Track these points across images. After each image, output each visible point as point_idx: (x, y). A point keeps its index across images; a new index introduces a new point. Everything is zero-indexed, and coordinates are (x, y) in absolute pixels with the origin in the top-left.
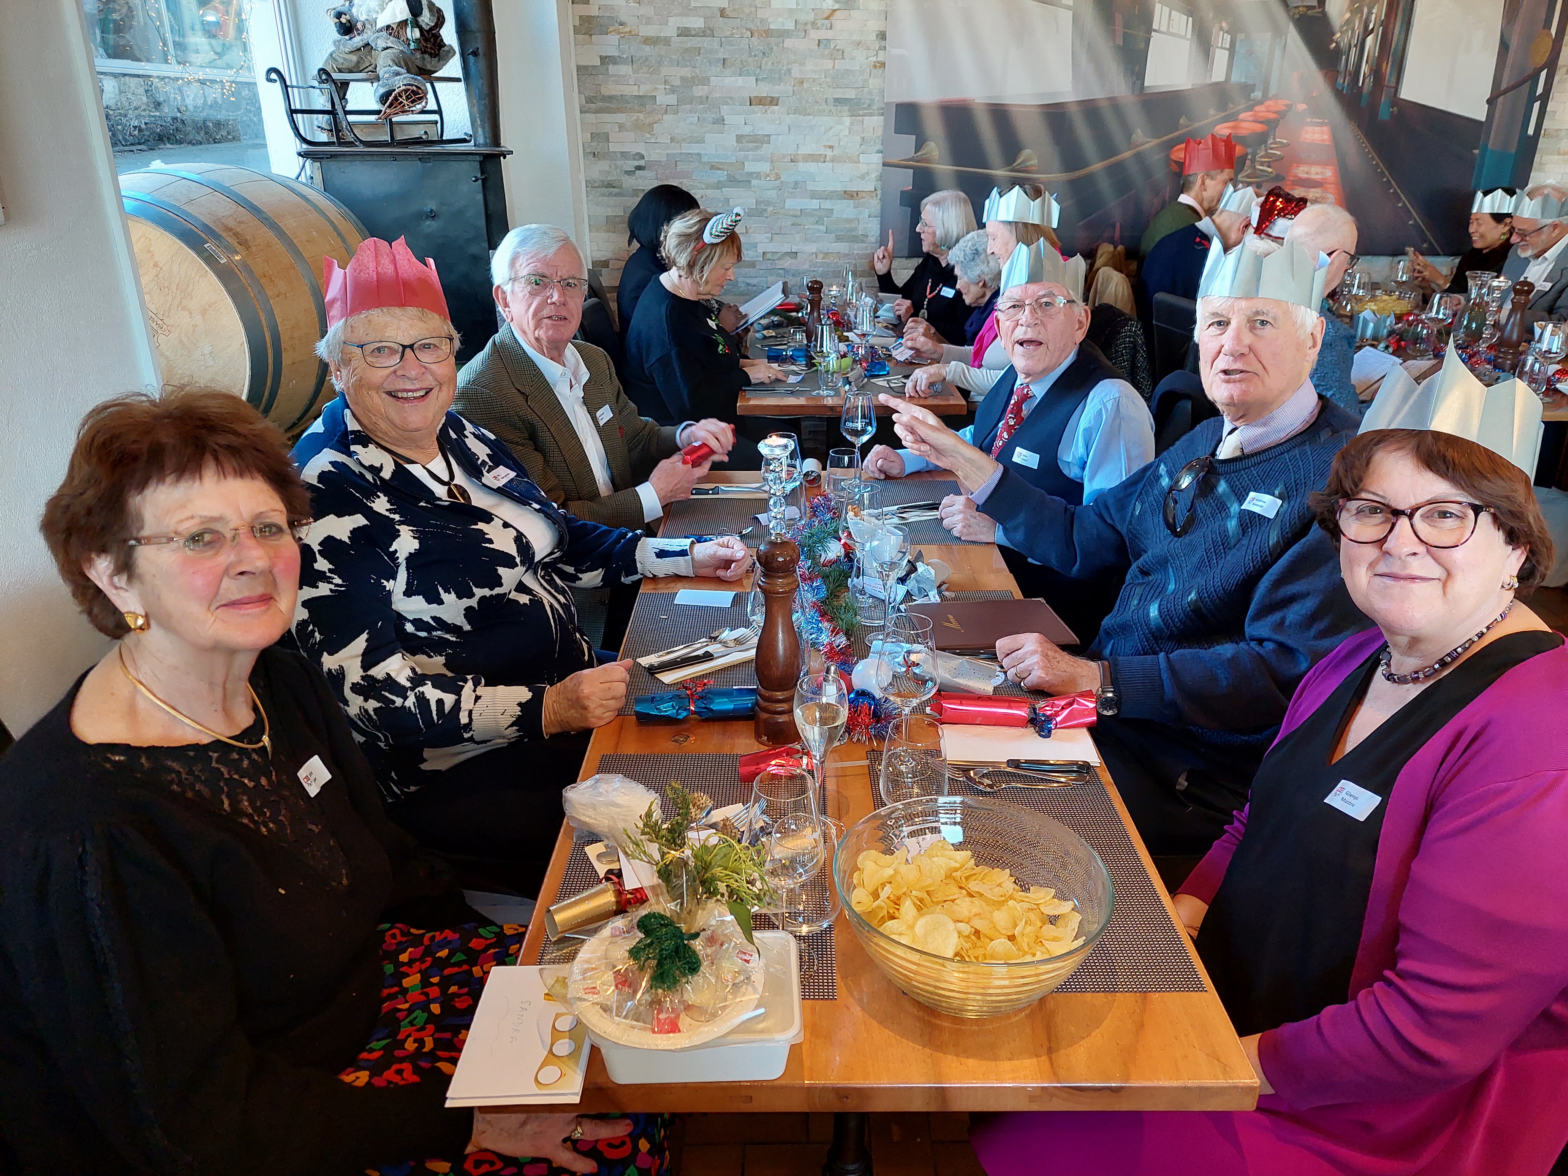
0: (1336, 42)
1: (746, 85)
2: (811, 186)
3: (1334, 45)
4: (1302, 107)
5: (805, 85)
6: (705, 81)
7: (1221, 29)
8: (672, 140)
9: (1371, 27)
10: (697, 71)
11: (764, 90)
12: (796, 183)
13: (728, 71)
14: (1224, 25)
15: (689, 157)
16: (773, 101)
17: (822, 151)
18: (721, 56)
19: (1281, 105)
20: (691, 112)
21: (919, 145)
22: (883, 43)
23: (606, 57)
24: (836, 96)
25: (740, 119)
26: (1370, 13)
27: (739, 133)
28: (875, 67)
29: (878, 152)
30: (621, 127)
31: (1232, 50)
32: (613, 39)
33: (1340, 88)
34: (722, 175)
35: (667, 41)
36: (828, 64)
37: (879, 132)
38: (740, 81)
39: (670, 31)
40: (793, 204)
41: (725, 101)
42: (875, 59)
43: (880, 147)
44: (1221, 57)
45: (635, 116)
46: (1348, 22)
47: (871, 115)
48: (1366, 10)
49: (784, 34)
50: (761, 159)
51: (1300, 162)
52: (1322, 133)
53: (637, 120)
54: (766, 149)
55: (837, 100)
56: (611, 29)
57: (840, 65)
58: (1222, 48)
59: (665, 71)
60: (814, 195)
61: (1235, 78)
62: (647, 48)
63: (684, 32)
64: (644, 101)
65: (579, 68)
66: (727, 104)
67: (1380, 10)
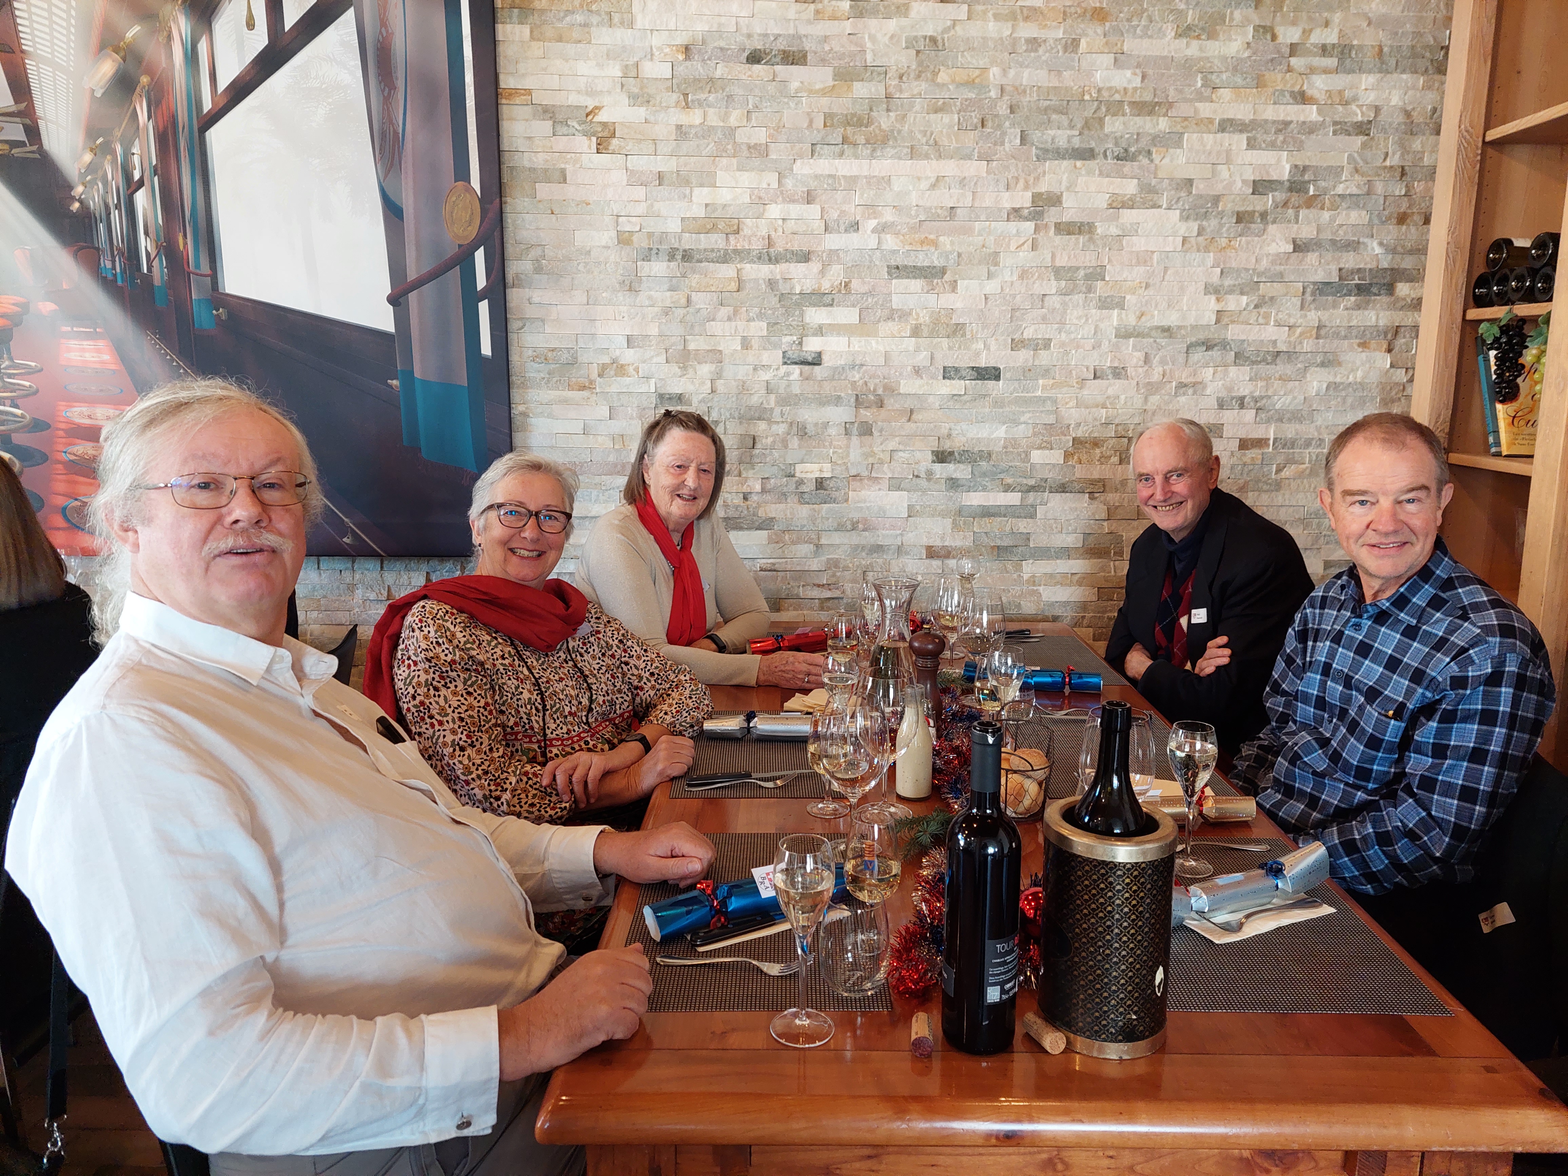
0: (81, 201)
3: (77, 205)
4: (48, 307)
9: (137, 176)
19: (8, 303)
26: (128, 154)
33: (110, 276)
46: (91, 168)
48: (119, 149)
51: (73, 399)
52: (98, 351)
67: (145, 149)
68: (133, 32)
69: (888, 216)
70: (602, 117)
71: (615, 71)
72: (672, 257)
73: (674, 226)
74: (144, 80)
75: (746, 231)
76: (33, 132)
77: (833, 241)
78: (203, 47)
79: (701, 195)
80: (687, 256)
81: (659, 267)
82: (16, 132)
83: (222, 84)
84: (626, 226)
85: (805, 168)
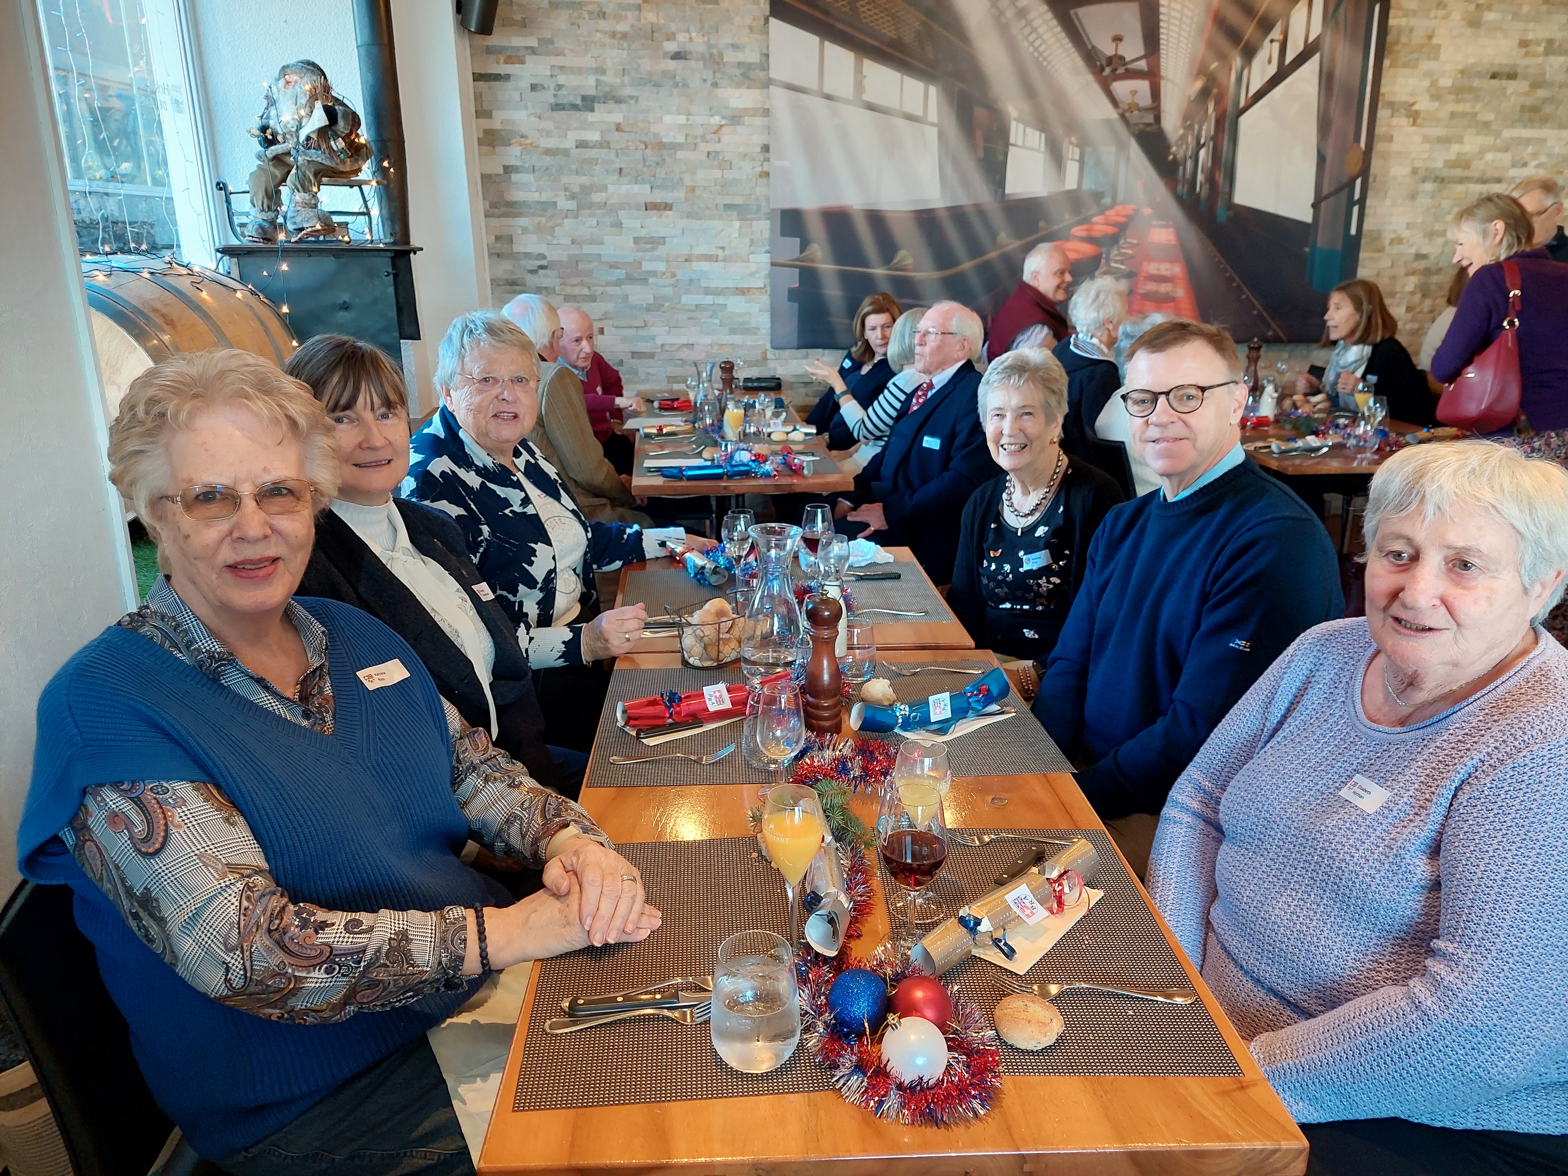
0: (1174, 155)
1: (641, 192)
2: (704, 283)
3: (1171, 157)
4: (1147, 211)
5: (697, 192)
6: (604, 188)
7: (1071, 143)
8: (573, 242)
9: (1202, 141)
10: (596, 179)
11: (659, 197)
12: (691, 281)
13: (624, 180)
14: (1073, 139)
15: (589, 258)
16: (667, 207)
17: (713, 251)
18: (617, 166)
19: (1129, 209)
20: (590, 216)
21: (804, 246)
22: (767, 155)
23: (508, 167)
24: (726, 202)
25: (637, 224)
26: (1200, 130)
27: (636, 235)
28: (761, 176)
29: (767, 252)
30: (525, 230)
31: (1082, 162)
32: (515, 150)
33: (1181, 194)
34: (620, 273)
35: (566, 152)
36: (717, 174)
37: (767, 234)
38: (636, 188)
39: (569, 143)
40: (687, 300)
41: (622, 206)
42: (760, 169)
43: (767, 248)
44: (1072, 169)
45: (537, 220)
46: (1183, 138)
47: (759, 219)
48: (1196, 127)
49: (674, 147)
50: (658, 259)
51: (1150, 260)
52: (1168, 234)
53: (539, 224)
54: (662, 250)
55: (725, 206)
56: (513, 141)
57: (729, 175)
58: (1072, 159)
59: (565, 179)
60: (708, 291)
61: (1087, 186)
62: (548, 159)
63: (582, 145)
64: (547, 206)
65: (484, 177)
66: (624, 209)
67: (1209, 127)
68: (1214, 65)
69: (1543, 159)
70: (1416, 107)
71: (1426, 83)
72: (1435, 181)
73: (1439, 164)
74: (1215, 91)
75: (1473, 167)
76: (1158, 119)
77: (1513, 173)
78: (1245, 73)
79: (1455, 148)
80: (1443, 180)
81: (1429, 186)
82: (1149, 118)
83: (1251, 93)
84: (1418, 164)
85: (1507, 134)
